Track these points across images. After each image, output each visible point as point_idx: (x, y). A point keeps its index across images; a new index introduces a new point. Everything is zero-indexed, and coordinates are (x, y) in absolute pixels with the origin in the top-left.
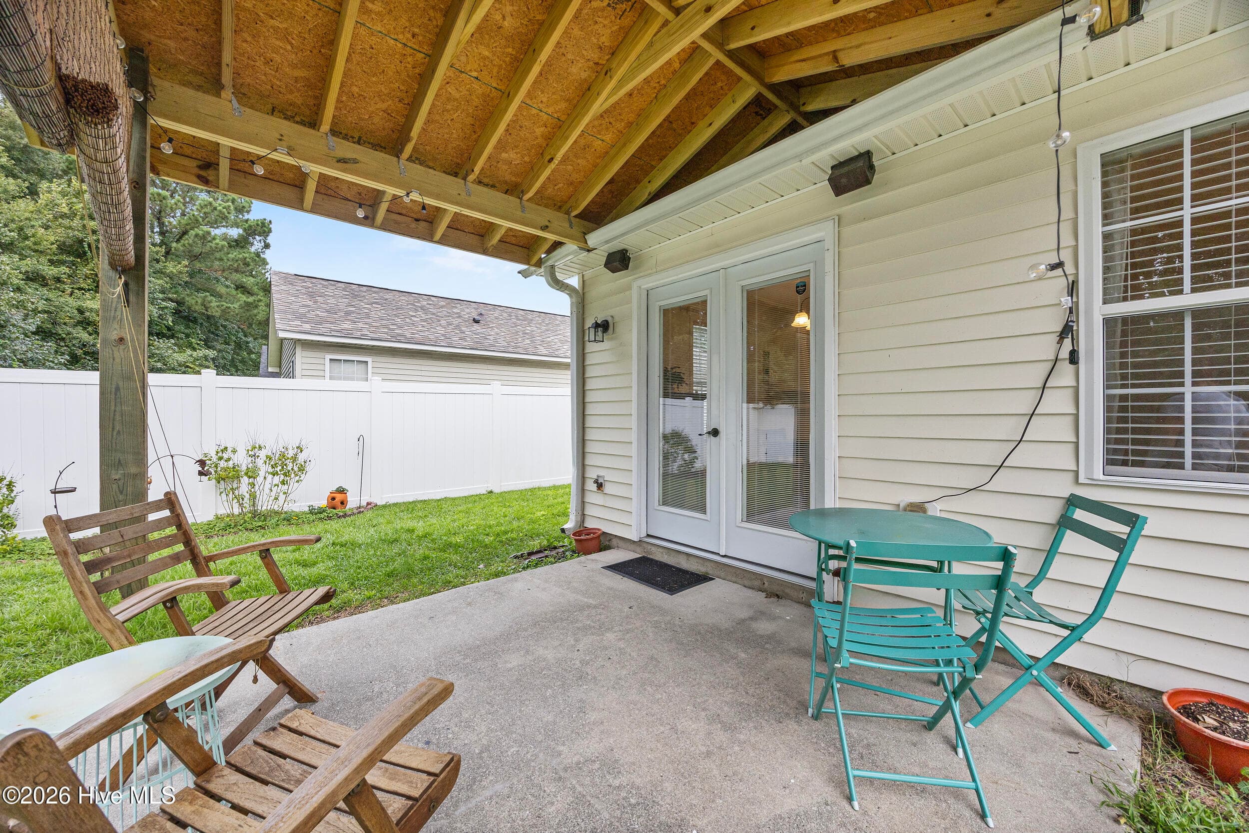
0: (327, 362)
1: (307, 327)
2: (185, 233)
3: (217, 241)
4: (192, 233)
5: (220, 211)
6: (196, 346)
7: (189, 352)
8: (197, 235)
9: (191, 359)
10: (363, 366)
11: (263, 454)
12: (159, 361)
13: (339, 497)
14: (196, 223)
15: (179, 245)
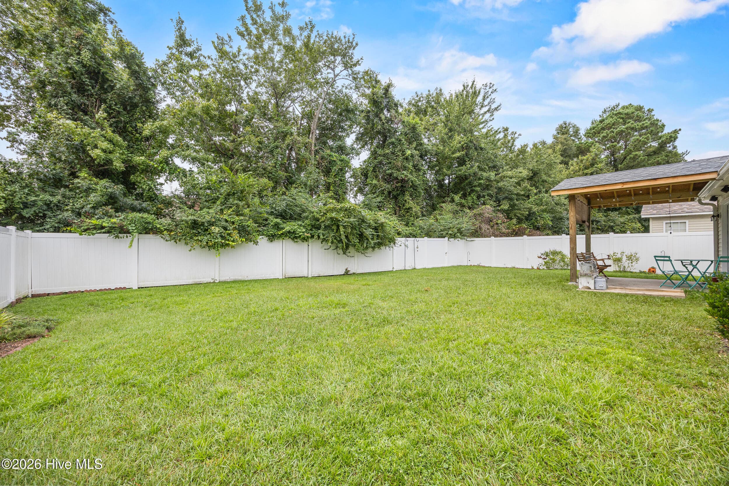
0: (664, 224)
1: (655, 212)
2: (625, 158)
3: (641, 157)
4: (628, 157)
5: (643, 141)
6: (630, 212)
7: (626, 216)
8: (630, 158)
9: (627, 220)
10: (684, 224)
11: (624, 254)
12: (612, 222)
13: (652, 270)
14: (630, 152)
15: (622, 165)
